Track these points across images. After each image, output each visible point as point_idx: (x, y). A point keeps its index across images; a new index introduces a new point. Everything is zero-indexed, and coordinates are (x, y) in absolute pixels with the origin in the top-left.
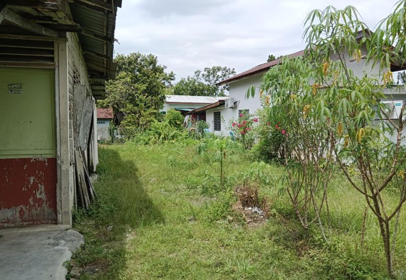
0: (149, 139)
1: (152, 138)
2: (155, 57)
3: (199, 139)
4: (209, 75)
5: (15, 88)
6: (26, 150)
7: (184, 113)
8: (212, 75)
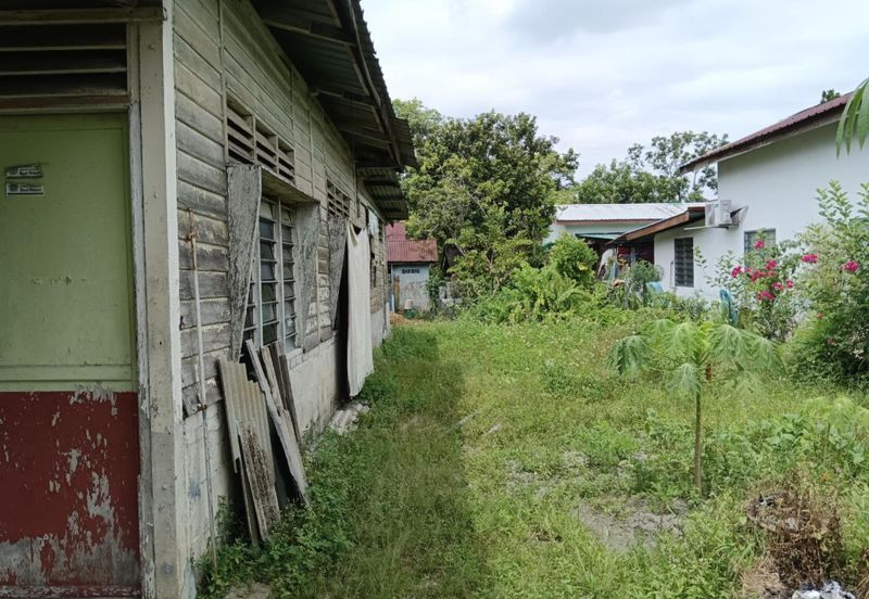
0: (510, 309)
1: (514, 308)
2: (531, 118)
3: (636, 308)
4: (664, 154)
5: (24, 176)
6: (55, 366)
7: (599, 245)
8: (672, 154)
